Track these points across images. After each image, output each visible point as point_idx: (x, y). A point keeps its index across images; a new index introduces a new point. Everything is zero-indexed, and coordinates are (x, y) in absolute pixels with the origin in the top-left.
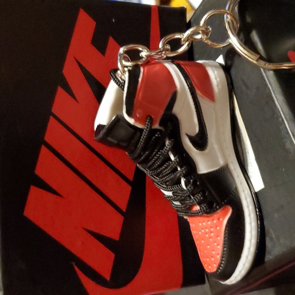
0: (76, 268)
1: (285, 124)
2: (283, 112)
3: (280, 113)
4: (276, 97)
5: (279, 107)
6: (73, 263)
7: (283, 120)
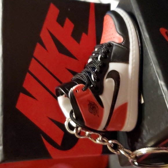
0: (42, 137)
3: (151, 61)
5: (151, 58)
6: (41, 135)
7: (152, 65)
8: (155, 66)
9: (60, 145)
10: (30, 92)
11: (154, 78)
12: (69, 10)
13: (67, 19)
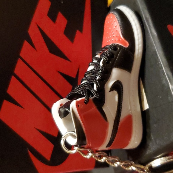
1: (163, 69)
2: (162, 61)
3: (160, 62)
4: (158, 52)
5: (160, 58)
6: (28, 149)
7: (161, 66)
8: (165, 68)
9: (49, 160)
10: (16, 98)
11: (164, 82)
12: (62, 3)
13: (60, 14)
